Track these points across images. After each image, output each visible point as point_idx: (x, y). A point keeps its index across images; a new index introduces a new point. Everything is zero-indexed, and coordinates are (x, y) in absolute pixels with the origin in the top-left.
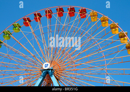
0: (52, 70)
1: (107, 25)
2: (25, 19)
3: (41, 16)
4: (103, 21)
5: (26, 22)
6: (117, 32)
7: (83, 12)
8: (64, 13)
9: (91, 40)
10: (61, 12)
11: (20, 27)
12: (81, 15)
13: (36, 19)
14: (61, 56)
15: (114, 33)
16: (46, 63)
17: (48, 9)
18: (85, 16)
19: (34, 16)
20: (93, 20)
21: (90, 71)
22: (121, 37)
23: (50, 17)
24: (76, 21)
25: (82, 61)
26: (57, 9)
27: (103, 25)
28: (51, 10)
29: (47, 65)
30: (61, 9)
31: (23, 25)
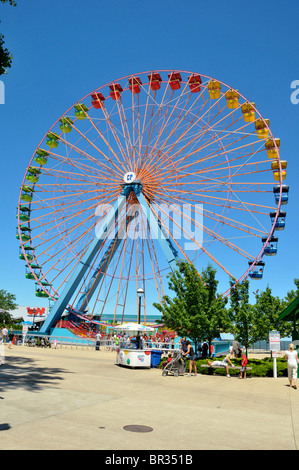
0: (139, 184)
1: (237, 106)
2: (94, 96)
3: (121, 90)
4: (230, 98)
5: (97, 100)
6: (253, 119)
7: (196, 81)
8: (161, 83)
9: (208, 133)
10: (156, 81)
11: (86, 110)
12: (191, 87)
13: (112, 95)
14: (155, 160)
15: (247, 120)
16: (130, 173)
17: (133, 77)
18: (199, 89)
19: (109, 90)
20: (212, 96)
21: (204, 186)
22: (259, 128)
23: (137, 90)
24: (183, 98)
25: (190, 169)
26: (149, 77)
27: (230, 106)
28: (138, 79)
29: (130, 177)
30: (157, 77)
31: (91, 107)
